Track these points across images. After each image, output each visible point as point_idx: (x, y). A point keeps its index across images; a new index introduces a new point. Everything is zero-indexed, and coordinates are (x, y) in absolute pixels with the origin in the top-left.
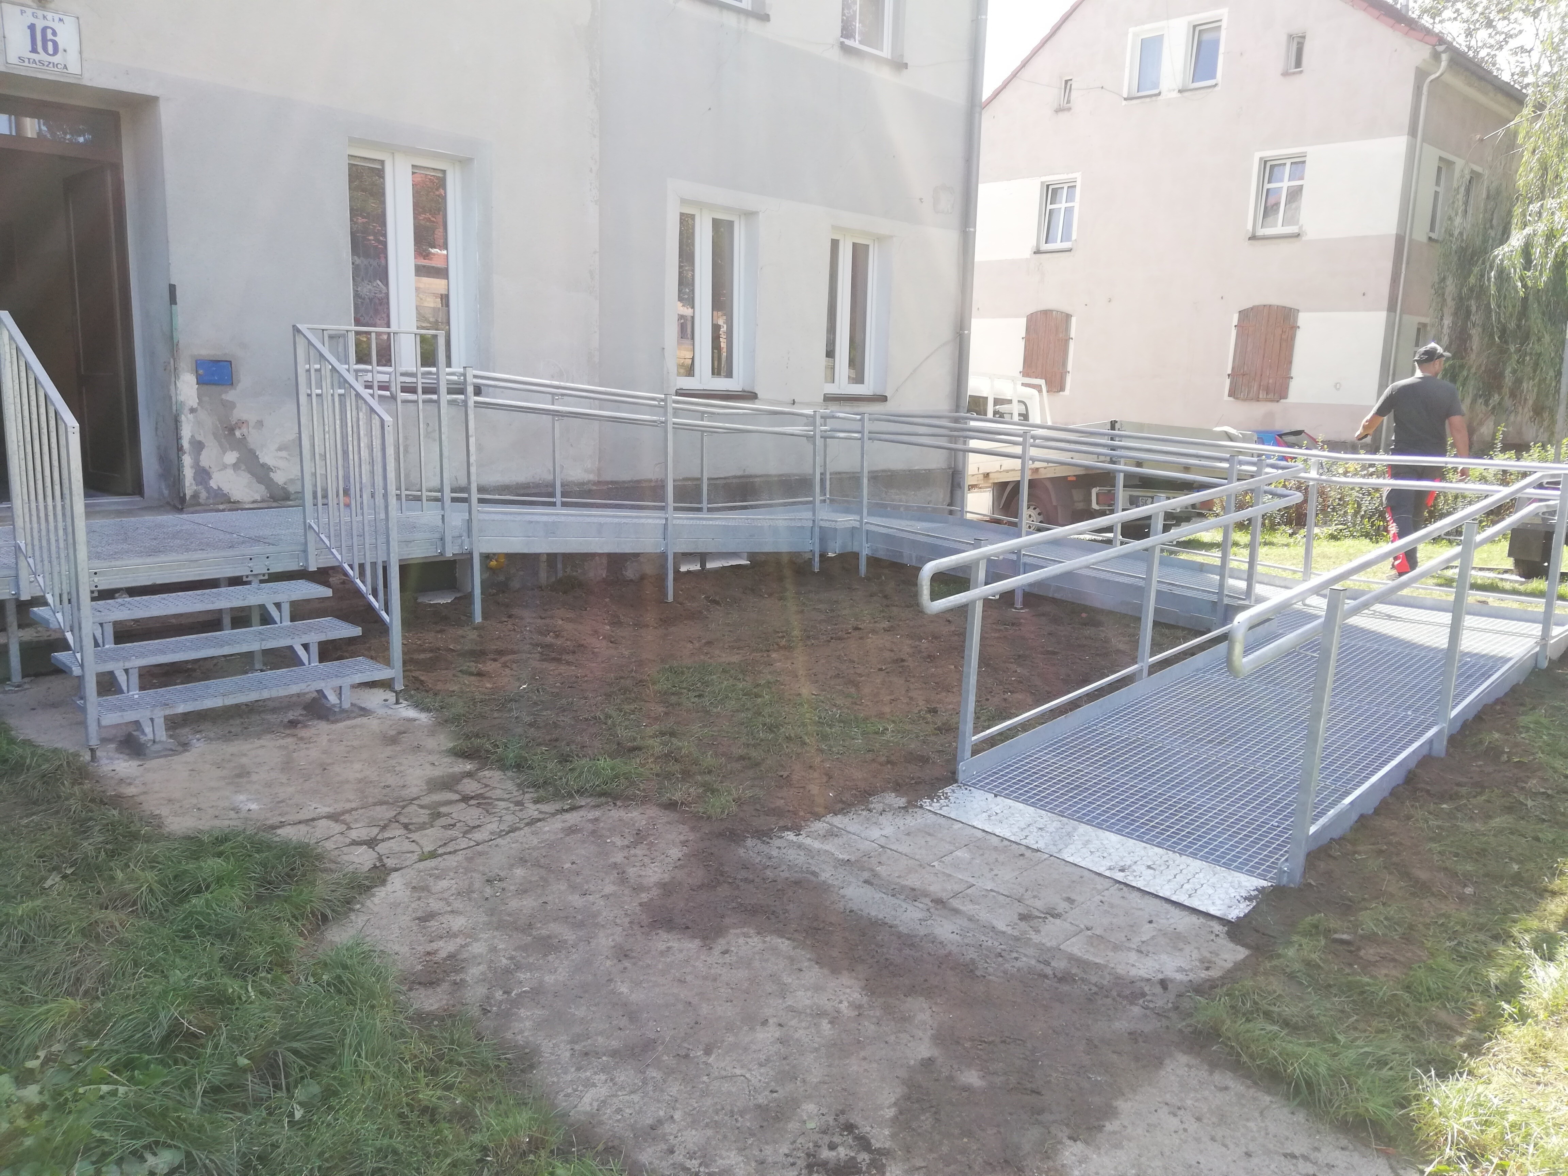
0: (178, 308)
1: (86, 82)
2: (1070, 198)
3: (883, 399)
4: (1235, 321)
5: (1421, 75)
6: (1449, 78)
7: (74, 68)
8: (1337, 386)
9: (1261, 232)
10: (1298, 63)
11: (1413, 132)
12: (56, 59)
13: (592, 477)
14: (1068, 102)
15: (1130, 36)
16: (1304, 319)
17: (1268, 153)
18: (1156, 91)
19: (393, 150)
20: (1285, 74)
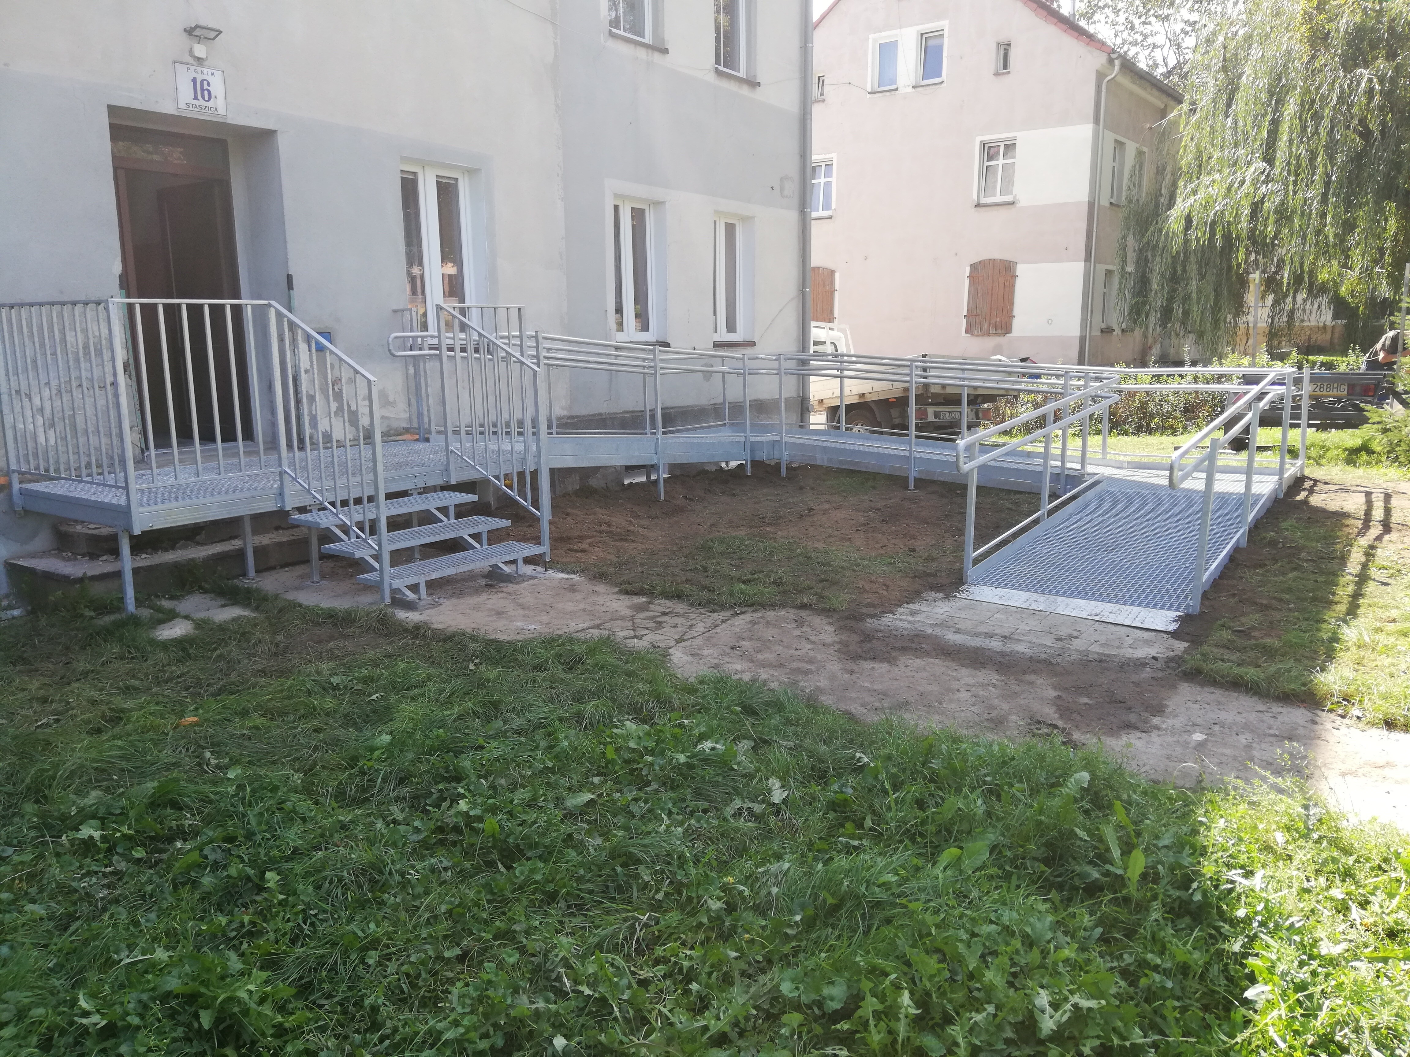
0: (294, 293)
1: (230, 121)
2: (828, 174)
3: (753, 344)
4: (968, 273)
5: (1100, 76)
6: (1121, 79)
7: (222, 111)
8: (1049, 322)
9: (983, 201)
10: (1005, 66)
11: (1096, 121)
12: (210, 104)
13: (566, 413)
14: (822, 94)
15: (870, 41)
16: (1021, 270)
17: (986, 138)
18: (894, 87)
19: (424, 164)
20: (997, 74)
